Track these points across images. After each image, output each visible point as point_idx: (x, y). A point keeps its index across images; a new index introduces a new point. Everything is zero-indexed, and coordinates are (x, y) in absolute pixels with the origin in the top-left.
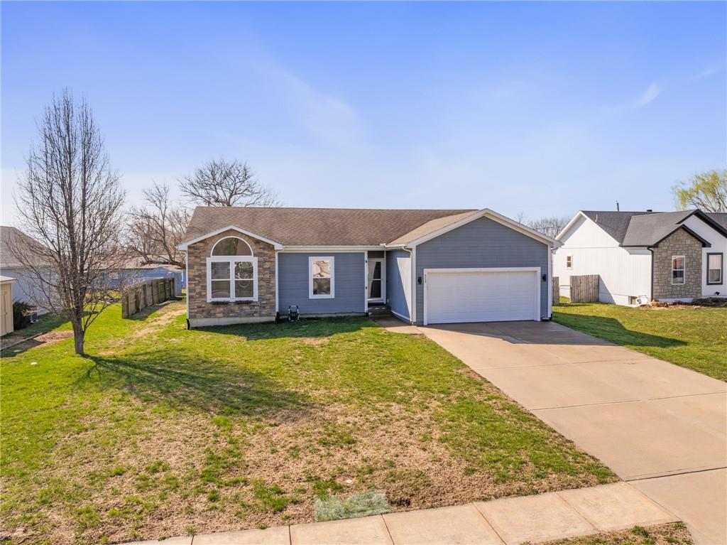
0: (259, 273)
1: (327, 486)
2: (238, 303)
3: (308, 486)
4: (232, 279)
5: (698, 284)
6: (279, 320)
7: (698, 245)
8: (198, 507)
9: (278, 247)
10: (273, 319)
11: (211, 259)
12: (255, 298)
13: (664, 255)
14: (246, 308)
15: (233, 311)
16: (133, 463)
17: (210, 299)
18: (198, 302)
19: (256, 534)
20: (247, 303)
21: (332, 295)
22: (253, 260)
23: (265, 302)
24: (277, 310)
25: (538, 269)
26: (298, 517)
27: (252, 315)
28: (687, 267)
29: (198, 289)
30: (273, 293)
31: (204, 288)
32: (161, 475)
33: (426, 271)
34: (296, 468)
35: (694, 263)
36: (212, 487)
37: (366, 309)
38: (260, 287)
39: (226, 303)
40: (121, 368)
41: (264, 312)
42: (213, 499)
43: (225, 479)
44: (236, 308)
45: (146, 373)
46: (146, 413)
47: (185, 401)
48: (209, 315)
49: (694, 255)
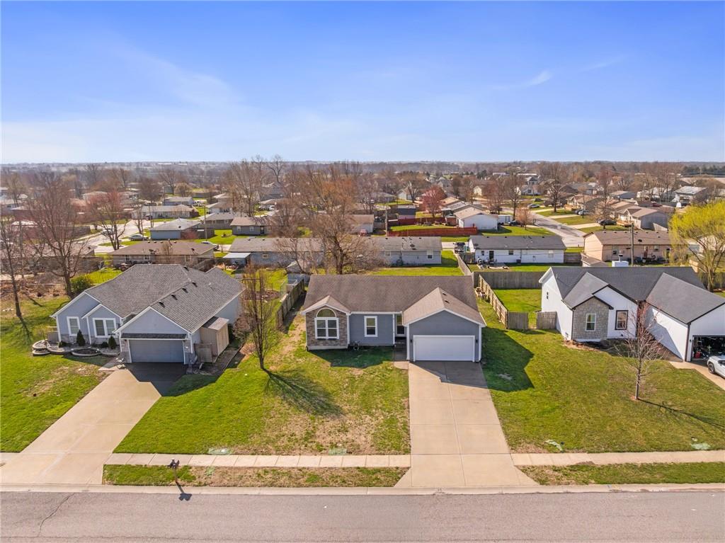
0: (339, 325)
1: (334, 446)
2: (330, 339)
3: (329, 445)
4: (327, 328)
5: (605, 330)
6: (350, 347)
7: (605, 307)
8: (302, 448)
9: (348, 314)
10: (347, 347)
11: (316, 319)
12: (338, 337)
13: (581, 313)
14: (334, 342)
15: (327, 343)
16: (287, 432)
17: (317, 337)
18: (312, 338)
19: (314, 456)
20: (334, 339)
21: (376, 335)
22: (337, 319)
23: (343, 339)
24: (348, 343)
25: (474, 336)
26: (324, 454)
27: (337, 345)
28: (597, 320)
29: (311, 332)
30: (347, 335)
31: (314, 332)
32: (294, 437)
33: (414, 336)
34: (329, 439)
35: (602, 319)
36: (306, 443)
37: (394, 343)
38: (340, 332)
39: (325, 339)
40: (280, 382)
41: (342, 344)
42: (306, 446)
43: (310, 440)
44: (329, 342)
45: (290, 388)
46: (290, 411)
47: (302, 406)
48: (317, 344)
49: (603, 314)
